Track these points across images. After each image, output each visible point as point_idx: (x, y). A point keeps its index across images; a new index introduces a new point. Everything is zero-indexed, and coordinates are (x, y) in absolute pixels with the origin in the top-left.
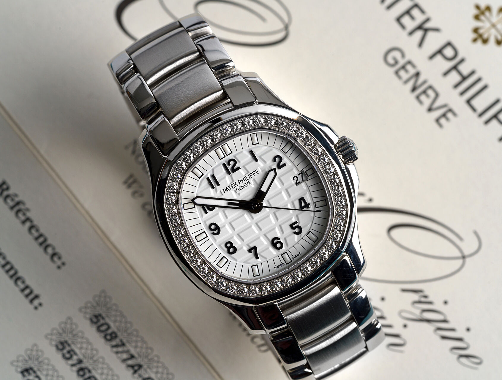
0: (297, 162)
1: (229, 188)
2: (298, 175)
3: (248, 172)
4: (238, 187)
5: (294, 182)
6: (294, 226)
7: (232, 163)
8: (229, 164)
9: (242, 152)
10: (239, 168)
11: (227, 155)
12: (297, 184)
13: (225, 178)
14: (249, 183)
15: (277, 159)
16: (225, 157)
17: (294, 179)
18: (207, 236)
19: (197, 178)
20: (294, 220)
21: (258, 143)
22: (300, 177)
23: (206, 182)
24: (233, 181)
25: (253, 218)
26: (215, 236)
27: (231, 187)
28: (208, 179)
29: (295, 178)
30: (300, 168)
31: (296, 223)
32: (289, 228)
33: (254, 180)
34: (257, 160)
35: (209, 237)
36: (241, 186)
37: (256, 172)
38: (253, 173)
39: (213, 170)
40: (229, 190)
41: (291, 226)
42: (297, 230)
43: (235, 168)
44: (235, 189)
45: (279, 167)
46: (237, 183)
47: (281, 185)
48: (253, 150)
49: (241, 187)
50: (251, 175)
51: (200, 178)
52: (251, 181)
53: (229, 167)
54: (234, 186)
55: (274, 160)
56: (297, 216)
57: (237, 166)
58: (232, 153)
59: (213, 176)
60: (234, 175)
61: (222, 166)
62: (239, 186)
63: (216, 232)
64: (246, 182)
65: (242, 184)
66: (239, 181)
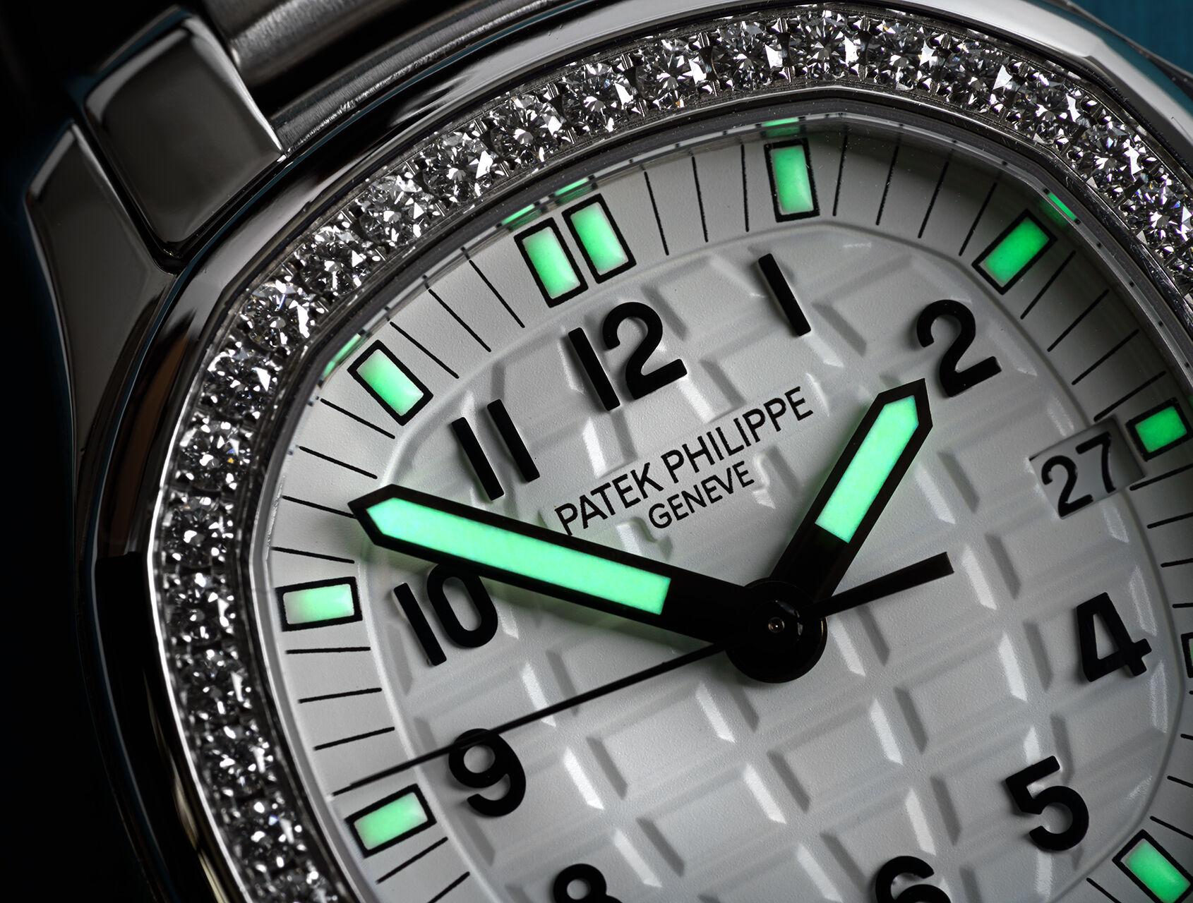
0: (1070, 360)
1: (597, 500)
2: (1081, 449)
3: (735, 397)
4: (662, 498)
5: (1047, 497)
6: (1035, 788)
7: (629, 333)
8: (610, 341)
9: (703, 262)
10: (675, 371)
11: (600, 279)
12: (1065, 509)
13: (575, 430)
14: (740, 475)
15: (941, 332)
16: (583, 287)
17: (1046, 480)
18: (431, 821)
19: (389, 423)
20: (1033, 753)
21: (815, 212)
22: (1088, 464)
23: (443, 446)
24: (629, 452)
25: (752, 719)
26: (488, 825)
27: (611, 493)
28: (460, 429)
29: (1059, 473)
30: (1095, 398)
31: (1047, 767)
32: (999, 801)
33: (774, 456)
34: (798, 326)
35: (444, 825)
36: (686, 495)
37: (792, 401)
38: (772, 412)
39: (498, 373)
40: (597, 512)
41: (1015, 786)
42: (1049, 821)
43: (647, 368)
44: (642, 509)
45: (952, 382)
46: (659, 473)
47: (954, 508)
48: (783, 257)
49: (681, 499)
50: (752, 423)
51: (403, 420)
52: (756, 463)
53: (612, 361)
54: (635, 493)
55: (920, 332)
56: (1059, 728)
57: (662, 354)
58: (631, 263)
59: (496, 414)
60: (637, 413)
61: (560, 348)
62: (671, 489)
63: (494, 793)
64: (720, 469)
65: (688, 478)
66: (674, 460)
